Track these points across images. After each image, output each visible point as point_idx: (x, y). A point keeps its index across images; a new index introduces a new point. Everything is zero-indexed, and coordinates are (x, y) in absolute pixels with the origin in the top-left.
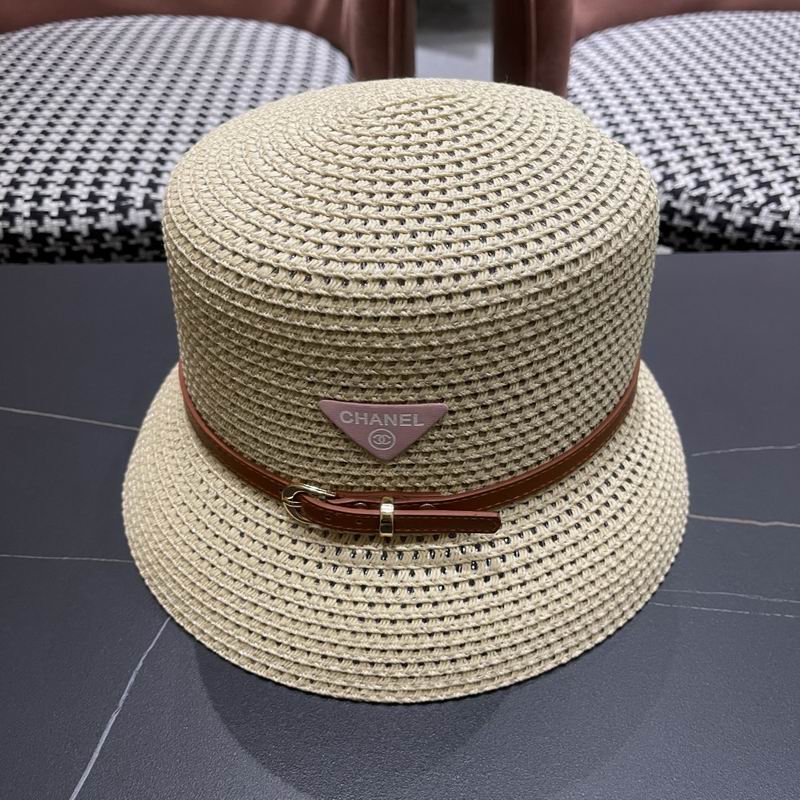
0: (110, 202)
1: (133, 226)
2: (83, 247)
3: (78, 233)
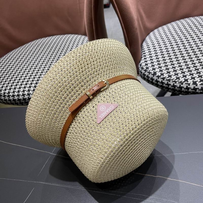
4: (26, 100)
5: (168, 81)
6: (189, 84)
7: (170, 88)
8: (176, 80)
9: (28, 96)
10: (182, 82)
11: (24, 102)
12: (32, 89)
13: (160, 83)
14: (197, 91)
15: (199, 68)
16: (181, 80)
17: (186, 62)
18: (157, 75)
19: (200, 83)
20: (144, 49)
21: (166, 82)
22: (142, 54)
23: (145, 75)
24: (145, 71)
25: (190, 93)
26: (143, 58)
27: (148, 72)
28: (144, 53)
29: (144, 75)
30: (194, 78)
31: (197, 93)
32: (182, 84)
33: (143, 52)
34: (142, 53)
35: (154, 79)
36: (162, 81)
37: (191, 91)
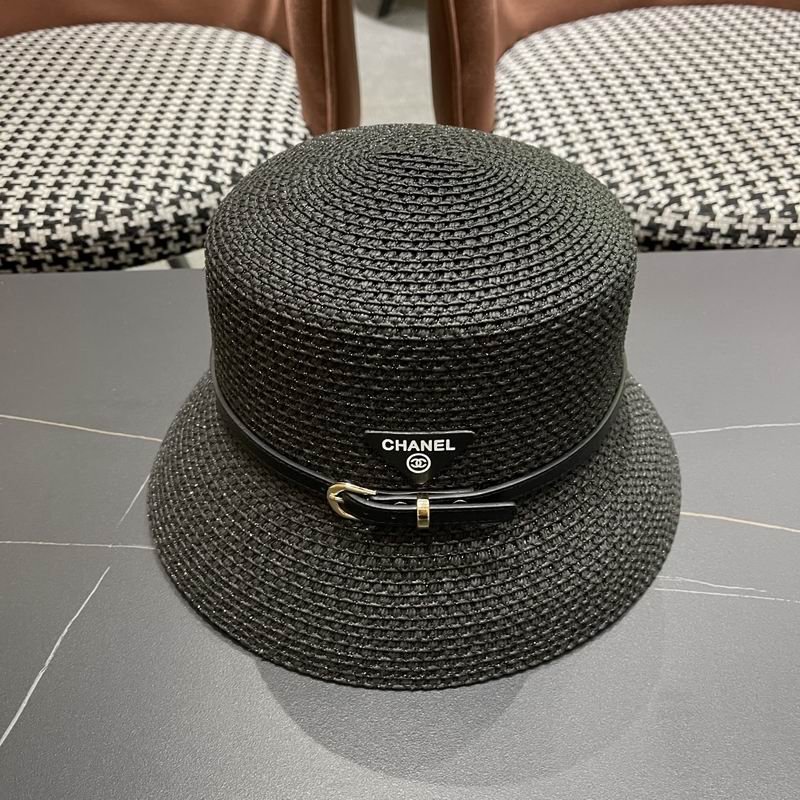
0: (65, 214)
1: (87, 237)
2: (42, 257)
3: (37, 244)
4: (12, 251)
6: (686, 215)
8: (638, 201)
9: (22, 234)
10: (660, 206)
12: (39, 204)
15: (718, 162)
16: (655, 200)
17: (669, 142)
19: (726, 210)
20: (502, 93)
28: (503, 107)
30: (703, 193)
31: (713, 248)
32: (660, 214)
37: (691, 241)
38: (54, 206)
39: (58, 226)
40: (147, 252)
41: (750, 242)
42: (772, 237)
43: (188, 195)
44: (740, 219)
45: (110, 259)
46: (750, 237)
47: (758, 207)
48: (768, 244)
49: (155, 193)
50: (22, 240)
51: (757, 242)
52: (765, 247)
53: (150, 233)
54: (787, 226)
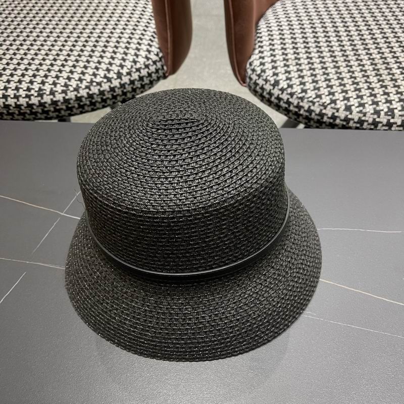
0: (36, 91)
1: (45, 103)
2: (25, 111)
3: (22, 105)
4: (11, 108)
5: (300, 101)
6: (338, 110)
7: (302, 115)
8: (315, 100)
9: (16, 100)
10: (326, 104)
11: (5, 112)
12: (24, 86)
13: (284, 102)
14: (351, 124)
15: (360, 82)
16: (324, 101)
17: (338, 68)
18: (280, 87)
19: (358, 109)
20: (260, 33)
21: (296, 103)
22: (257, 42)
23: (258, 84)
24: (259, 76)
25: (336, 127)
26: (257, 51)
27: (263, 80)
28: (259, 42)
29: (256, 84)
30: (348, 99)
31: (350, 128)
32: (325, 108)
33: (259, 39)
34: (255, 40)
35: (273, 94)
36: (288, 99)
37: (340, 123)
38: (31, 87)
39: (32, 97)
40: (75, 110)
41: (369, 127)
42: (380, 125)
43: (95, 84)
44: (365, 115)
45: (57, 113)
46: (369, 124)
47: (374, 109)
48: (378, 128)
49: (79, 82)
50: (15, 103)
51: (372, 127)
52: (377, 130)
53: (76, 102)
54: (389, 120)
